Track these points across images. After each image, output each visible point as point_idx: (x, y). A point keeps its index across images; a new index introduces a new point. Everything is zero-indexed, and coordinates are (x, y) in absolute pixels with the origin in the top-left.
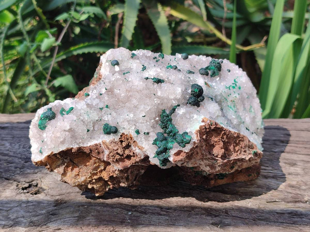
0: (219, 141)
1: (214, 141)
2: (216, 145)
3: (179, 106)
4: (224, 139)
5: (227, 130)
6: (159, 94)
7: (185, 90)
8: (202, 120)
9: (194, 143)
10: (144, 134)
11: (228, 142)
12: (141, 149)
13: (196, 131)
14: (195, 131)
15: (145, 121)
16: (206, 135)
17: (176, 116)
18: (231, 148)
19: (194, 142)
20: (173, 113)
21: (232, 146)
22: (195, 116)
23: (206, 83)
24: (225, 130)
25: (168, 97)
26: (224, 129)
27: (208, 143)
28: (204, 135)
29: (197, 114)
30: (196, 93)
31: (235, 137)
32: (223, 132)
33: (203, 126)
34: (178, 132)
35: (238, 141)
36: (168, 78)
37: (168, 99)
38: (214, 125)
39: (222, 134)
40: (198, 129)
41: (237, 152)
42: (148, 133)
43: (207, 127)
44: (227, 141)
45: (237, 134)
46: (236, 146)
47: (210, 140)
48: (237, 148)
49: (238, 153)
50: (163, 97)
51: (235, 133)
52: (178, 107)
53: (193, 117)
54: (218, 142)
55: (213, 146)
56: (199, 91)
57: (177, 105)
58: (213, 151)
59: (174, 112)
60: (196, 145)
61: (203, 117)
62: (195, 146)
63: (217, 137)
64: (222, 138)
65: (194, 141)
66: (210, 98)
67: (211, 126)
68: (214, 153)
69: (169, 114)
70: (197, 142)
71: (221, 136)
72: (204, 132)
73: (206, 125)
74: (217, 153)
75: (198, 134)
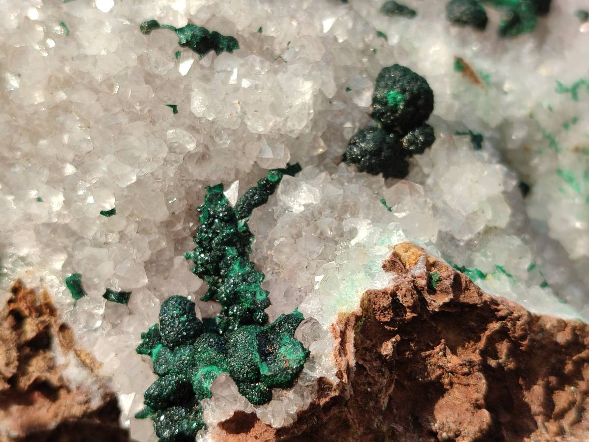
0: (466, 370)
1: (440, 367)
2: (451, 384)
3: (293, 169)
4: (496, 357)
5: (518, 319)
6: (198, 105)
7: (338, 96)
8: (388, 256)
9: (322, 385)
10: (107, 296)
11: (516, 372)
12: (88, 364)
13: (338, 323)
14: (334, 319)
15: (113, 238)
16: (398, 337)
17: (272, 221)
18: (534, 396)
19: (321, 381)
20: (256, 205)
21: (538, 389)
22: (364, 230)
23: (461, 65)
24: (503, 318)
25: (243, 124)
26: (501, 313)
27: (412, 378)
28: (389, 335)
29: (375, 221)
30: (394, 109)
31: (557, 344)
32: (495, 326)
33: (385, 293)
34: (267, 303)
35: (569, 367)
36: (260, 30)
37: (242, 136)
38: (448, 293)
39: (488, 333)
40: (354, 306)
41: (562, 415)
42: (124, 297)
43: (407, 301)
44: (511, 365)
45: (568, 330)
46: (561, 387)
47: (424, 359)
48: (562, 399)
49: (566, 423)
50: (212, 123)
51: (562, 325)
52: (286, 177)
53: (353, 233)
54: (464, 374)
55: (438, 390)
56: (408, 104)
57: (283, 166)
58: (432, 414)
59: (263, 201)
60: (333, 394)
61: (397, 239)
62: (323, 401)
63: (460, 350)
64: (489, 352)
65: (317, 374)
66: (467, 139)
67: (428, 298)
68: (435, 426)
69: (237, 206)
70: (334, 380)
71: (482, 344)
72: (386, 323)
73: (398, 288)
74: (453, 426)
75: (351, 335)
